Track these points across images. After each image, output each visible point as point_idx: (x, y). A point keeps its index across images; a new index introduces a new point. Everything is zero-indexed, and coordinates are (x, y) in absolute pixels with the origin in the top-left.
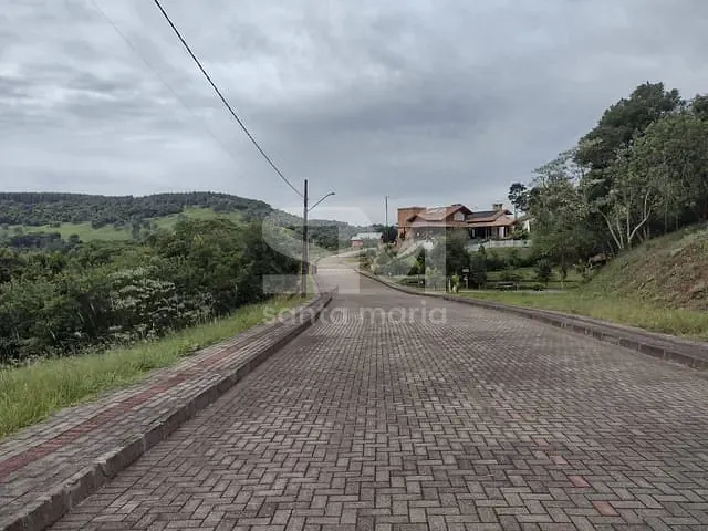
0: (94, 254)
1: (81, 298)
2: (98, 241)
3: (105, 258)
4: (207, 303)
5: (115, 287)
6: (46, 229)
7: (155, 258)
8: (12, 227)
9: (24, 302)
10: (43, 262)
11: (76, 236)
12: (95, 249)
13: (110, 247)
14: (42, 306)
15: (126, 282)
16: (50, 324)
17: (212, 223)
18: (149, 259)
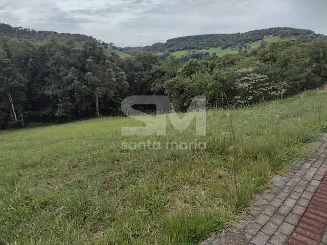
0: (227, 61)
1: (223, 82)
2: (229, 55)
3: (232, 63)
4: (285, 87)
5: (239, 78)
6: (204, 51)
7: (258, 62)
8: (192, 51)
9: (200, 83)
10: (207, 65)
11: (215, 54)
12: (227, 59)
13: (234, 58)
14: (207, 85)
15: (244, 74)
16: (210, 93)
17: (287, 43)
18: (254, 63)
